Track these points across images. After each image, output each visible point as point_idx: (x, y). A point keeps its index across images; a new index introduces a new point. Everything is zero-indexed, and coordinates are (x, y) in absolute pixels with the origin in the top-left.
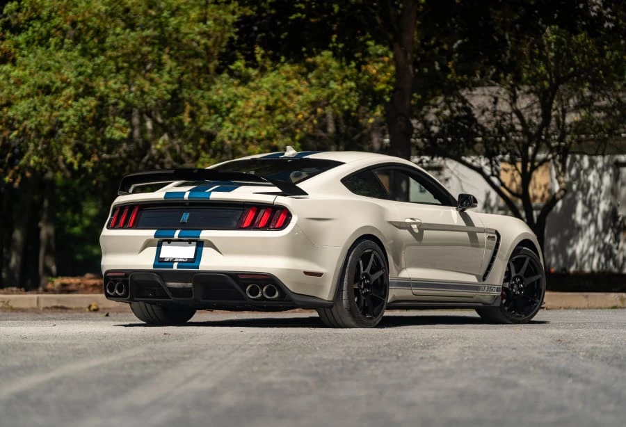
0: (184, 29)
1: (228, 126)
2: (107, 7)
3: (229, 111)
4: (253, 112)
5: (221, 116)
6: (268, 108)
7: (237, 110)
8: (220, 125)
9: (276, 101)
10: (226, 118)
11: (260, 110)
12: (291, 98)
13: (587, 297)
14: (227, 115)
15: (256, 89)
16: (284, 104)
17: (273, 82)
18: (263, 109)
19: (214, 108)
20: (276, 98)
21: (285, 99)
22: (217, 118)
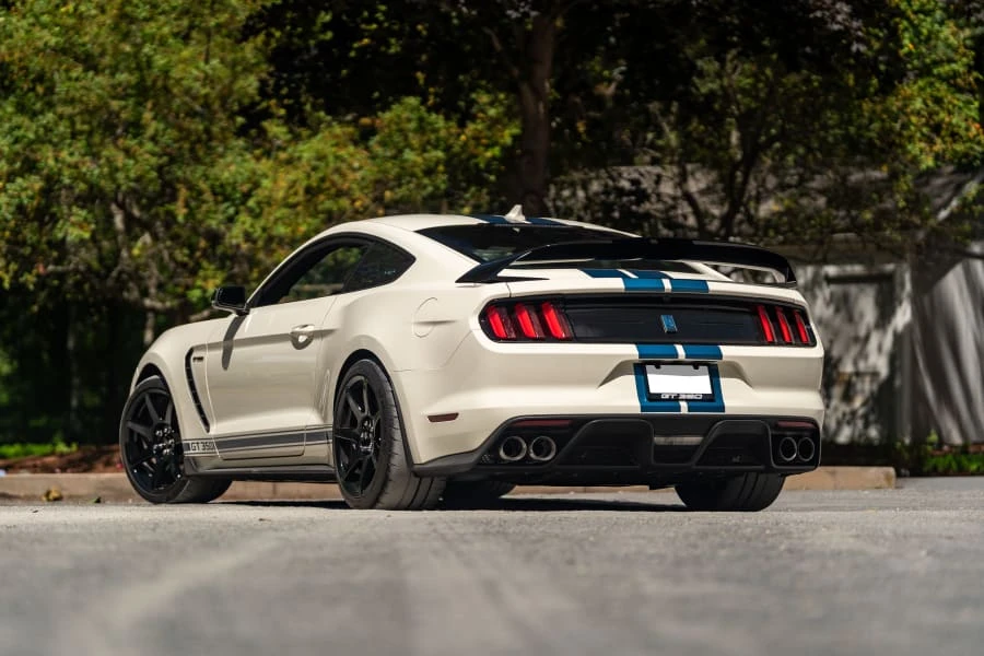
0: (175, 73)
1: (245, 220)
2: (59, 39)
3: (247, 196)
4: (285, 198)
5: (234, 205)
6: (308, 190)
7: (260, 194)
8: (231, 220)
9: (323, 180)
10: (242, 208)
11: (296, 194)
12: (343, 175)
13: (833, 473)
14: (244, 203)
15: (289, 162)
16: (334, 184)
17: (317, 152)
18: (301, 192)
19: (222, 193)
20: (320, 175)
21: (336, 177)
22: (228, 207)
